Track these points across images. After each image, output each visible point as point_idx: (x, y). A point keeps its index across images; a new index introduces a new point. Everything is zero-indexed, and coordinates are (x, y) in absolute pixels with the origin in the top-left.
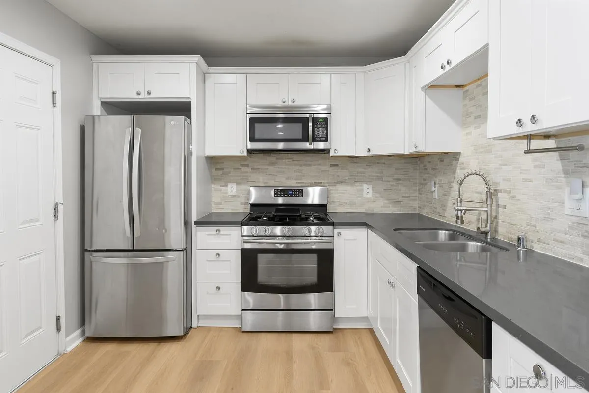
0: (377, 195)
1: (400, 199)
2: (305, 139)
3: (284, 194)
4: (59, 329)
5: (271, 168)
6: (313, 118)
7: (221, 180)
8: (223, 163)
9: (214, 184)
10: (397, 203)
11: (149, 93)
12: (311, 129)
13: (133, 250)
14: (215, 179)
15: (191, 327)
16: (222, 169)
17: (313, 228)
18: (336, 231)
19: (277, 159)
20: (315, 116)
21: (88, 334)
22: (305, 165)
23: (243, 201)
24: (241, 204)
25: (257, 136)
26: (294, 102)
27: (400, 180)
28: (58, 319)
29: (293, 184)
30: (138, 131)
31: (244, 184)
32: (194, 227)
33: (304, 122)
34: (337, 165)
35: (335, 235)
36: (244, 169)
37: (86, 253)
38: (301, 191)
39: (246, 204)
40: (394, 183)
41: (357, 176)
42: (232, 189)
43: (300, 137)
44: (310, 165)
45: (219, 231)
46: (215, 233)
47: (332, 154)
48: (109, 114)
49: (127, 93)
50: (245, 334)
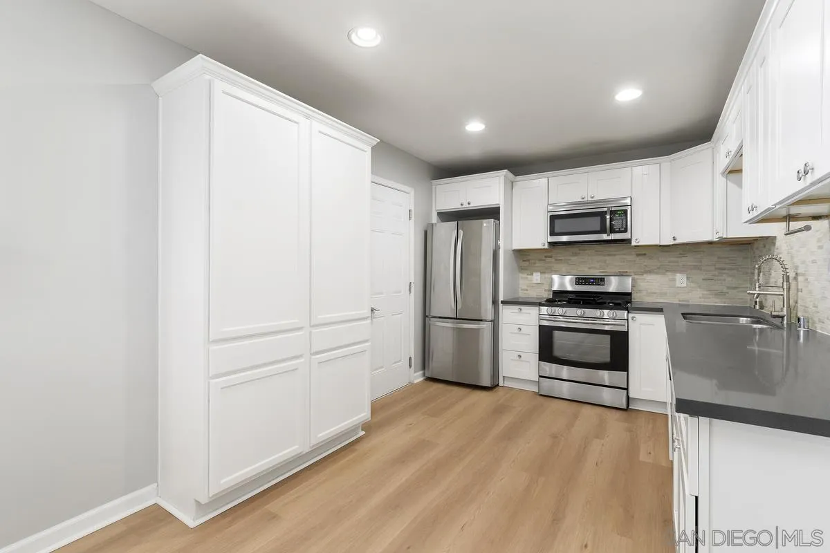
0: (693, 285)
1: (725, 290)
2: (603, 231)
3: (585, 282)
4: (410, 366)
5: (574, 258)
6: (611, 211)
7: (526, 269)
8: (529, 255)
9: (522, 273)
10: (721, 294)
11: (469, 204)
12: (608, 221)
13: (456, 319)
14: (522, 269)
15: (498, 385)
16: (528, 260)
17: (606, 312)
18: (631, 315)
19: (580, 250)
20: (613, 209)
21: (427, 375)
22: (609, 255)
23: (547, 288)
24: (545, 290)
25: (557, 230)
26: (592, 198)
27: (724, 269)
28: (410, 359)
29: (596, 273)
30: (461, 232)
31: (548, 273)
32: (501, 305)
33: (602, 215)
34: (645, 254)
35: (630, 319)
36: (548, 260)
37: (427, 318)
38: (602, 280)
39: (549, 290)
40: (716, 273)
41: (668, 265)
42: (537, 277)
43: (598, 229)
44: (615, 255)
45: (521, 309)
46: (517, 311)
47: (634, 243)
48: (443, 221)
49: (454, 205)
50: (541, 397)
